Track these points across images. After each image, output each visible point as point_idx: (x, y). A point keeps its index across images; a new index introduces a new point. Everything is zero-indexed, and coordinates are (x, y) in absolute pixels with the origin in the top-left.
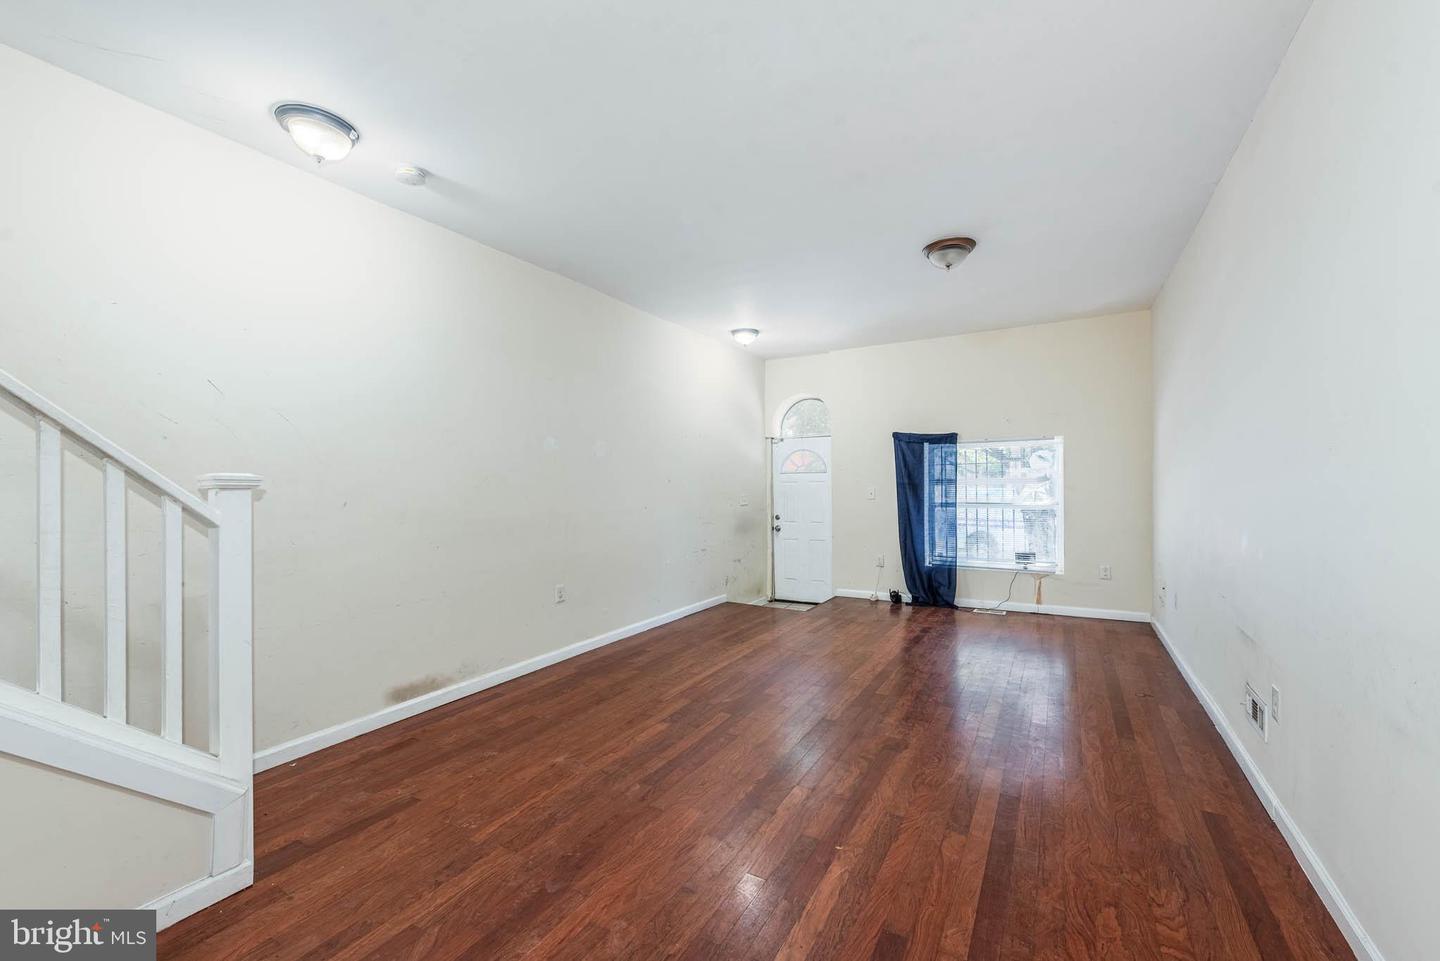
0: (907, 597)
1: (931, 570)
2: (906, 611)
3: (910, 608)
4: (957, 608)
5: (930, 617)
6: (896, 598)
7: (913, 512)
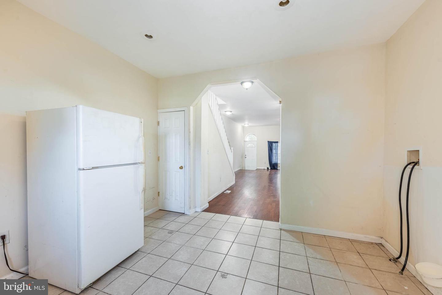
0: (270, 168)
1: (274, 164)
2: (269, 170)
3: (270, 170)
4: (277, 169)
5: (273, 171)
6: (268, 168)
7: (271, 155)
